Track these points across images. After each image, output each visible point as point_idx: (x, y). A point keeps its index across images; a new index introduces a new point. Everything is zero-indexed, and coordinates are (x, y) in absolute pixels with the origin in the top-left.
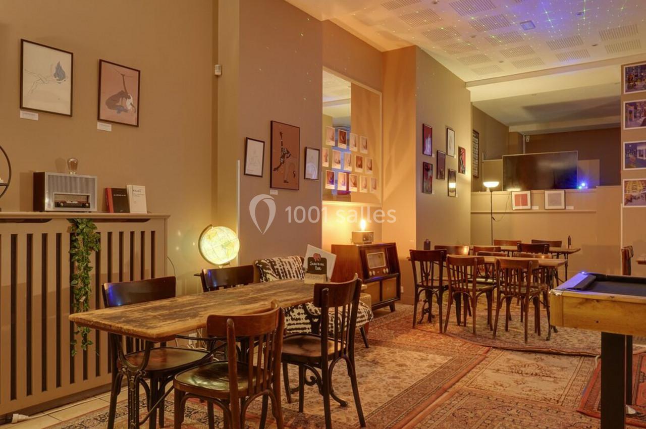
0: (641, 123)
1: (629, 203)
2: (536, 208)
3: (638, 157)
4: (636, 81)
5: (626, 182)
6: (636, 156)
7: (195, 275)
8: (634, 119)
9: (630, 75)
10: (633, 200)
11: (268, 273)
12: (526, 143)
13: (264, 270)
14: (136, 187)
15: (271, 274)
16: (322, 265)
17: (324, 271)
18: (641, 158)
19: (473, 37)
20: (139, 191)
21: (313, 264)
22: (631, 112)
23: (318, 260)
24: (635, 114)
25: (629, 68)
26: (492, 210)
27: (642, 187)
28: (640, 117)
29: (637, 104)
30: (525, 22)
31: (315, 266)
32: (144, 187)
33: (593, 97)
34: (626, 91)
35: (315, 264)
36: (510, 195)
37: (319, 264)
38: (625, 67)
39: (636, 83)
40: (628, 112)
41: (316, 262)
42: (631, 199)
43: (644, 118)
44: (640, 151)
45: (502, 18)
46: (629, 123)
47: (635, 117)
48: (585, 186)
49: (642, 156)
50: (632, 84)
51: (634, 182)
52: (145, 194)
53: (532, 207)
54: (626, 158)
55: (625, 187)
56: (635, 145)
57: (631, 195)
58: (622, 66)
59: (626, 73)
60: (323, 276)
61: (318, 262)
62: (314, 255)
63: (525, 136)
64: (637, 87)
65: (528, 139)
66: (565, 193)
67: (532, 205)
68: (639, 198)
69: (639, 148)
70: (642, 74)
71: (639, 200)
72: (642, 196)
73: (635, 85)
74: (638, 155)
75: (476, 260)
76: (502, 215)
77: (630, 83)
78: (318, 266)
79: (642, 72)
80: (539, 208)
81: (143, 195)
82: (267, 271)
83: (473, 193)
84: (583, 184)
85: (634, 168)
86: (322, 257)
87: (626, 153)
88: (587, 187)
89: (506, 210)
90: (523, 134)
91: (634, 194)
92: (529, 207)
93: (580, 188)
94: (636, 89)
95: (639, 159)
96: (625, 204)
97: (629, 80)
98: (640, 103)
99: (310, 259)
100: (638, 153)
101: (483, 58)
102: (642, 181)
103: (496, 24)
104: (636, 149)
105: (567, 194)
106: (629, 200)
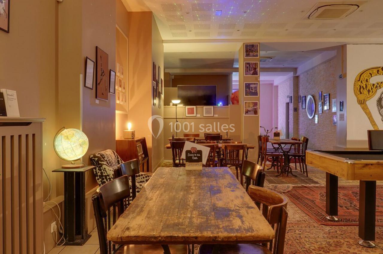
0: (252, 73)
1: (247, 113)
2: (199, 116)
3: (251, 91)
4: (250, 52)
5: (245, 103)
6: (250, 90)
7: (53, 171)
8: (249, 71)
9: (247, 49)
10: (249, 112)
11: (104, 164)
12: (172, 79)
13: (100, 162)
14: (10, 92)
15: (106, 165)
16: (198, 155)
17: (200, 159)
18: (252, 91)
19: (187, 13)
20: (11, 95)
21: (190, 155)
22: (247, 67)
23: (195, 152)
24: (249, 68)
25: (247, 45)
26: (176, 117)
27: (252, 106)
28: (251, 70)
29: (251, 64)
30: (219, 11)
31: (192, 156)
32: (15, 91)
33: (216, 57)
34: (246, 57)
35: (192, 155)
36: (185, 108)
37: (196, 155)
38: (245, 44)
39: (250, 53)
40: (246, 67)
41: (194, 153)
42: (248, 111)
43: (253, 71)
44: (251, 87)
45: (210, 6)
46: (247, 72)
47: (249, 70)
48: (221, 104)
49: (252, 90)
50: (248, 53)
51: (249, 103)
52: (16, 98)
53: (197, 115)
54: (245, 91)
55: (245, 105)
56: (249, 84)
57: (248, 110)
58: (244, 44)
59: (246, 48)
60: (200, 163)
61: (195, 153)
62: (191, 149)
63: (172, 75)
64: (250, 55)
65: (173, 77)
66: (214, 107)
67: (196, 114)
68: (251, 111)
69: (251, 86)
70: (252, 49)
71: (251, 112)
72: (252, 110)
73: (249, 54)
74: (251, 90)
75: (215, 146)
76: (181, 119)
77: (247, 52)
78: (195, 156)
79: (252, 48)
80: (200, 116)
81: (15, 99)
82: (102, 163)
83: (165, 106)
84: (221, 103)
85: (249, 96)
86: (198, 149)
87: (245, 88)
88: (222, 105)
89: (183, 116)
90: (171, 74)
91: (249, 109)
92: (195, 115)
93: (219, 105)
94: (250, 56)
95: (251, 92)
96: (245, 114)
97: (247, 51)
98: (252, 63)
99: (187, 152)
100: (251, 88)
101: (183, 27)
102: (252, 102)
103: (204, 8)
104: (250, 86)
105: (214, 108)
106: (247, 112)
